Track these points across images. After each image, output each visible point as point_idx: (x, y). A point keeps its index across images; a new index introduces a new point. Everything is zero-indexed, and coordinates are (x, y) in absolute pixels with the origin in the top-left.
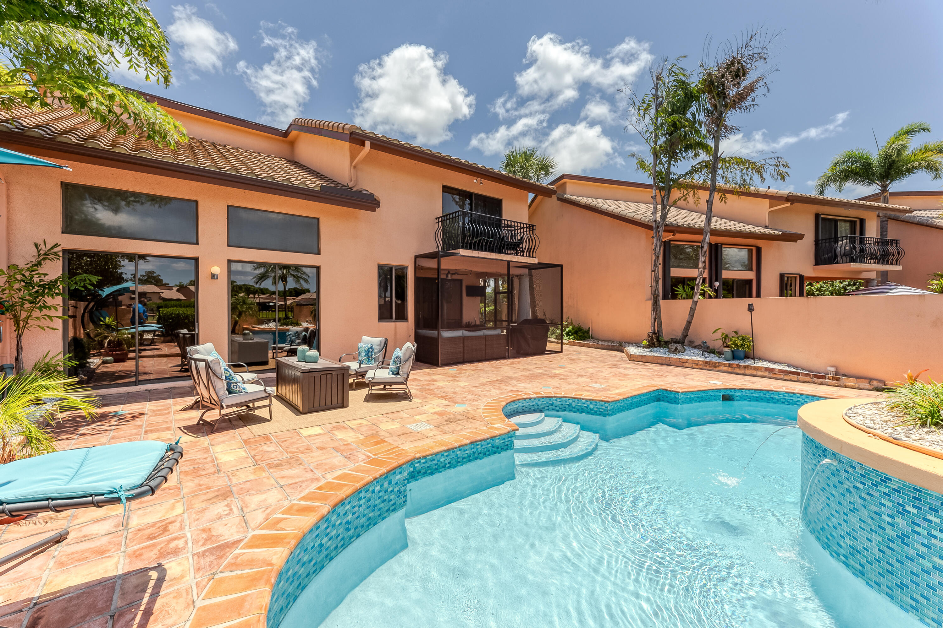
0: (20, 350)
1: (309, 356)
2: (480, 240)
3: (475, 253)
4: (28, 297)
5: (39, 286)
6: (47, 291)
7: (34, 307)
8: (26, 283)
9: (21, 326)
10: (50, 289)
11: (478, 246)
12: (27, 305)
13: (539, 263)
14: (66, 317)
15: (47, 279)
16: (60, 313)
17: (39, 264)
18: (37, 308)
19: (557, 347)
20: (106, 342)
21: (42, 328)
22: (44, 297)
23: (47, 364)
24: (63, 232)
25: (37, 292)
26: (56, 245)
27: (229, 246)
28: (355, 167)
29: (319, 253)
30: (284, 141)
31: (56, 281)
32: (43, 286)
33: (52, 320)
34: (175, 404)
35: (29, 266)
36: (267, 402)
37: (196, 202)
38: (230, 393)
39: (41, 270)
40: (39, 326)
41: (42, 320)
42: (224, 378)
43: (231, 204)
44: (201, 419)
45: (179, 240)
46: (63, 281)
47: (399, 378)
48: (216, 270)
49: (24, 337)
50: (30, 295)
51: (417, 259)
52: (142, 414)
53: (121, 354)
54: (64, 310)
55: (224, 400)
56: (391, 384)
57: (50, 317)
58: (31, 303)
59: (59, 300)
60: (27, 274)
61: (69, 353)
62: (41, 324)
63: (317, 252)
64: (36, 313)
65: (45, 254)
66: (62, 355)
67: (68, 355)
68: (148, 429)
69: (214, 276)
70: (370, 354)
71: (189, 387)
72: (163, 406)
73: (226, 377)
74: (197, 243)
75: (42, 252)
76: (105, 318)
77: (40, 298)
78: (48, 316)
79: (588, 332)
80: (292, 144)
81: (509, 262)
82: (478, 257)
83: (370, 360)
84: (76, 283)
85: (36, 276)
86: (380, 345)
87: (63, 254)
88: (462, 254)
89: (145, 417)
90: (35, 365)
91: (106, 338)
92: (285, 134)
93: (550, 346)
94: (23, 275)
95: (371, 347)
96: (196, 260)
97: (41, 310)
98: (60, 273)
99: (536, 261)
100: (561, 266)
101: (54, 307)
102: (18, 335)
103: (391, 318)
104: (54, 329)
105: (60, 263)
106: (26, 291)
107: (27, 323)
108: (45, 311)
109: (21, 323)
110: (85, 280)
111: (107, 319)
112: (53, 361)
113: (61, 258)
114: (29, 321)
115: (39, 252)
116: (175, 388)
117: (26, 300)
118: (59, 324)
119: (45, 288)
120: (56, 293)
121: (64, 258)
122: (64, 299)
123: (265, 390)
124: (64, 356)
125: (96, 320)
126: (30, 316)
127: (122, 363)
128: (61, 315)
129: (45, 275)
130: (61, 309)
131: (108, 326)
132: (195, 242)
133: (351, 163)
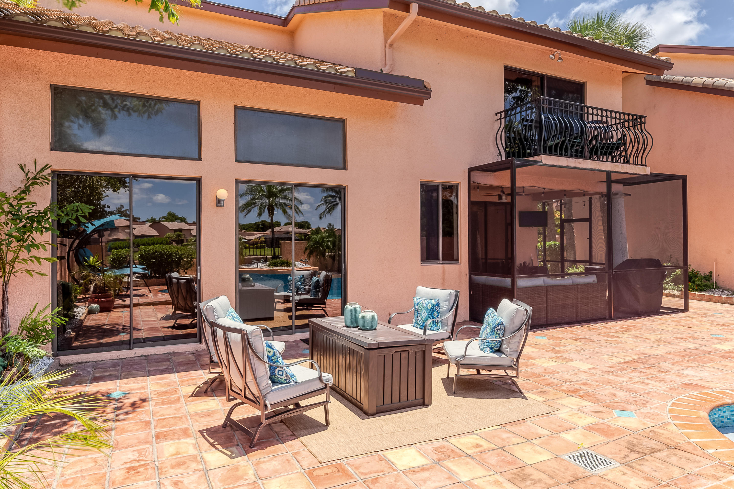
0: (6, 302)
1: (364, 320)
2: (563, 142)
3: (562, 161)
4: (15, 234)
5: (28, 218)
6: (35, 225)
7: (22, 246)
8: (14, 215)
9: (7, 271)
10: (39, 222)
11: (561, 150)
12: (15, 244)
13: (652, 175)
14: (55, 259)
15: (35, 210)
16: (48, 254)
17: (26, 191)
18: (24, 247)
19: (679, 303)
20: (92, 287)
21: (29, 272)
22: (32, 233)
23: (35, 321)
24: (51, 150)
25: (24, 226)
26: (46, 167)
27: (236, 161)
28: (391, 45)
29: (345, 168)
30: (282, 31)
31: (45, 212)
32: (32, 219)
33: (40, 263)
34: (183, 383)
35: (16, 194)
36: (322, 398)
37: (198, 103)
38: (274, 382)
39: (29, 198)
40: (25, 270)
41: (29, 262)
42: (266, 359)
43: (239, 104)
44: (228, 418)
45: (178, 155)
46: (52, 211)
47: (503, 359)
48: (222, 193)
49: (10, 285)
50: (18, 230)
51: (472, 173)
52: (144, 400)
53: (107, 301)
54: (52, 248)
55: (269, 396)
56: (489, 367)
57: (38, 259)
58: (18, 241)
59: (47, 237)
60: (15, 203)
61: (58, 305)
62: (28, 268)
63: (342, 166)
64: (24, 254)
65: (35, 178)
66: (50, 309)
67: (57, 310)
68: (159, 430)
69: (219, 202)
70: (435, 314)
71: (192, 353)
72: (168, 385)
73: (268, 357)
74: (200, 159)
75: (31, 175)
76: (89, 258)
77: (28, 234)
78: (36, 258)
79: (708, 278)
80: (292, 34)
81: (609, 174)
82: (567, 167)
83: (435, 323)
84: (67, 215)
85: (24, 206)
86: (449, 301)
87: (52, 178)
88: (544, 162)
89: (150, 406)
90: (22, 323)
91: (91, 282)
92: (285, 22)
93: (666, 302)
94: (11, 204)
95: (438, 305)
96: (199, 181)
97: (29, 251)
98: (48, 203)
99: (647, 171)
100: (684, 179)
101: (41, 245)
102: (3, 282)
103: (437, 258)
104: (42, 275)
105: (49, 187)
106: (13, 226)
107: (14, 267)
108: (34, 252)
109: (8, 266)
110: (77, 210)
111: (91, 259)
112: (41, 317)
113: (50, 183)
114: (16, 265)
115: (27, 175)
116: (174, 353)
117: (13, 237)
118: (46, 267)
119: (33, 221)
120: (46, 228)
121: (52, 182)
122: (52, 235)
123: (320, 378)
124: (52, 310)
125: (81, 259)
126: (16, 258)
127: (109, 314)
128: (49, 256)
129: (34, 204)
130: (49, 247)
131: (93, 268)
132: (197, 157)
133: (386, 41)
